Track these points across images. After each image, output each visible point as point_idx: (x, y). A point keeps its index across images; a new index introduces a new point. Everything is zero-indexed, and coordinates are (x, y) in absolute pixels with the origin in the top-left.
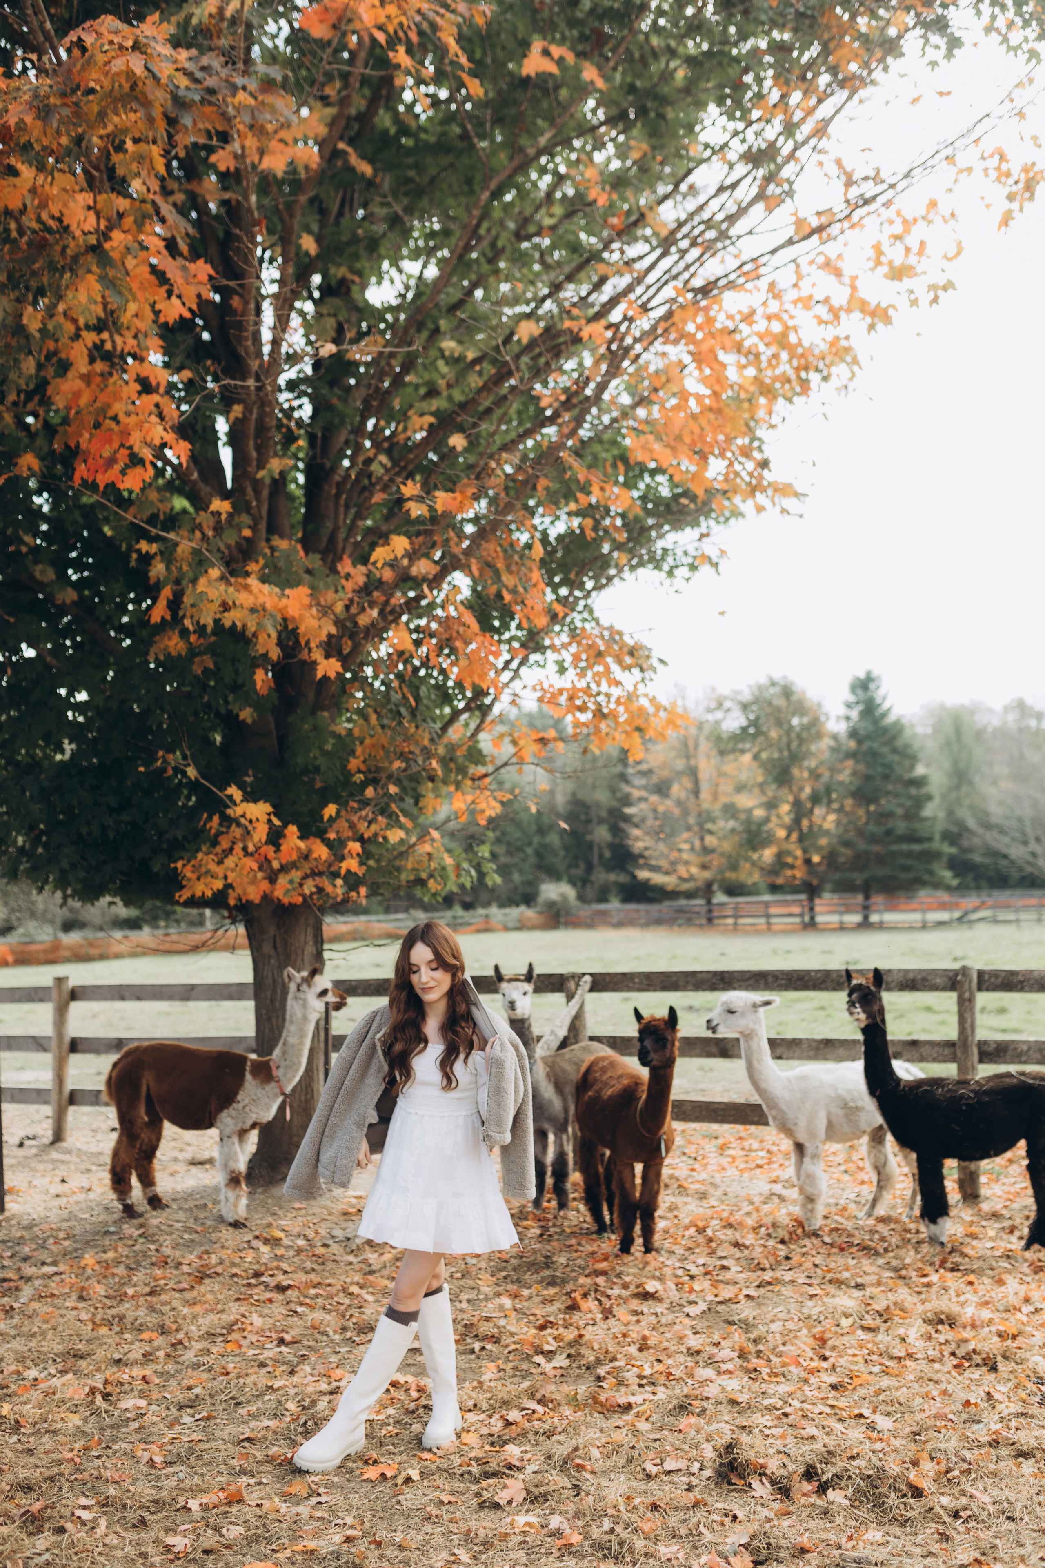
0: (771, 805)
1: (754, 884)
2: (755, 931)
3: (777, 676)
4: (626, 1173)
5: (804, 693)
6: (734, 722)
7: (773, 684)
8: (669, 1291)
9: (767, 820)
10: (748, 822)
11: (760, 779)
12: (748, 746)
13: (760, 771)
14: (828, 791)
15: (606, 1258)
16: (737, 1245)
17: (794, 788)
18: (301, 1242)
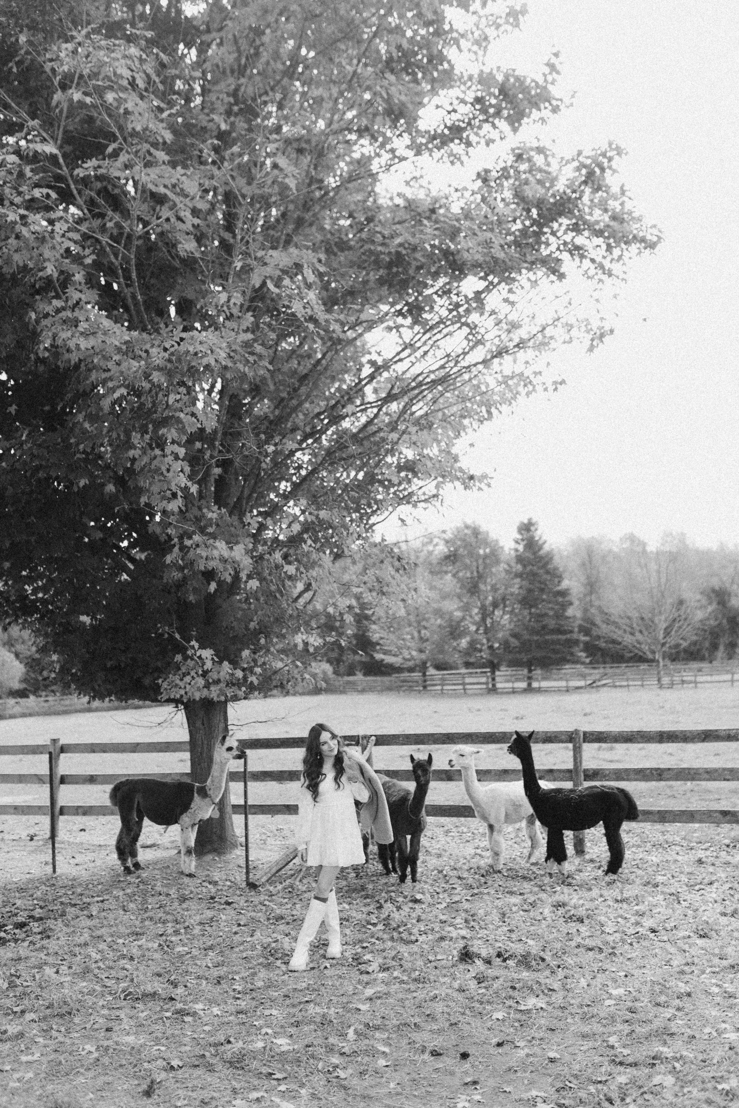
0: (466, 609)
1: (454, 661)
4: (402, 841)
5: (488, 533)
6: (440, 552)
7: (467, 527)
9: (463, 619)
10: (451, 620)
11: (458, 591)
12: (450, 568)
13: (459, 585)
14: (504, 599)
15: (393, 885)
16: (459, 878)
17: (482, 597)
18: (228, 883)
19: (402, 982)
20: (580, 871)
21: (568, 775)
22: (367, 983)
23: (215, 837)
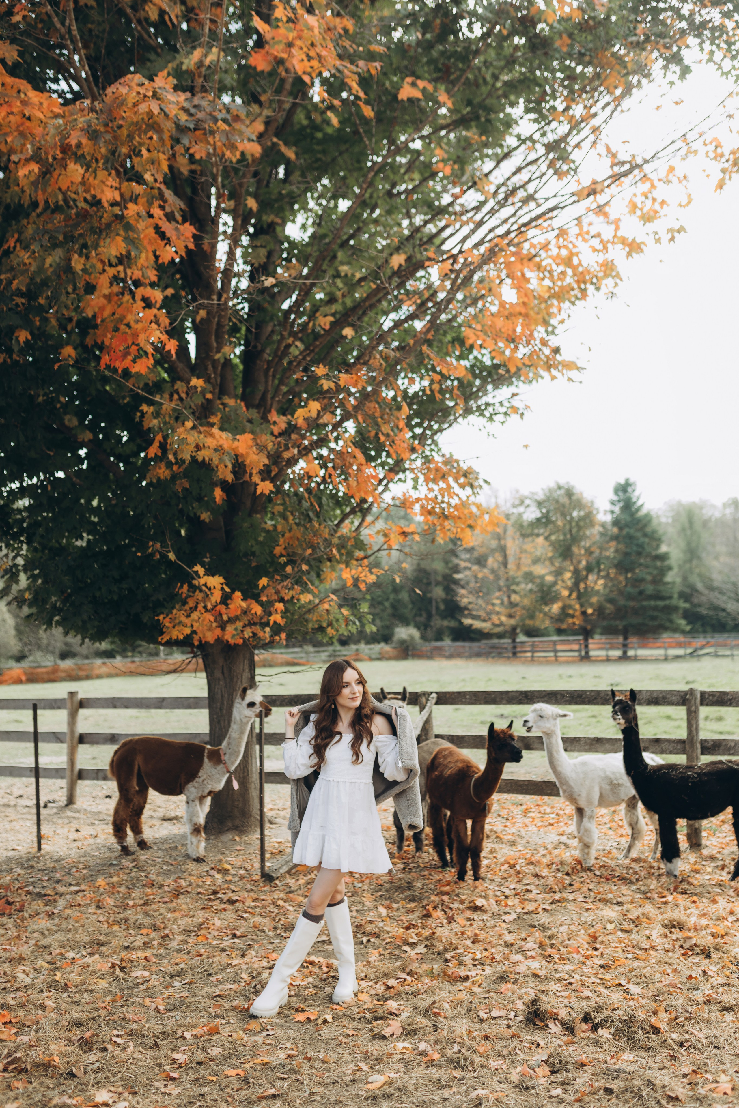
0: (558, 573)
1: (546, 629)
2: (546, 662)
3: (562, 482)
4: (461, 826)
5: (581, 494)
6: (532, 514)
7: (559, 488)
8: (492, 905)
9: (555, 583)
10: (542, 585)
11: (550, 554)
12: (542, 531)
13: (551, 548)
14: (598, 563)
15: (448, 884)
16: (536, 876)
17: (575, 561)
18: (242, 872)
20: (697, 872)
21: (679, 746)
23: (236, 813)
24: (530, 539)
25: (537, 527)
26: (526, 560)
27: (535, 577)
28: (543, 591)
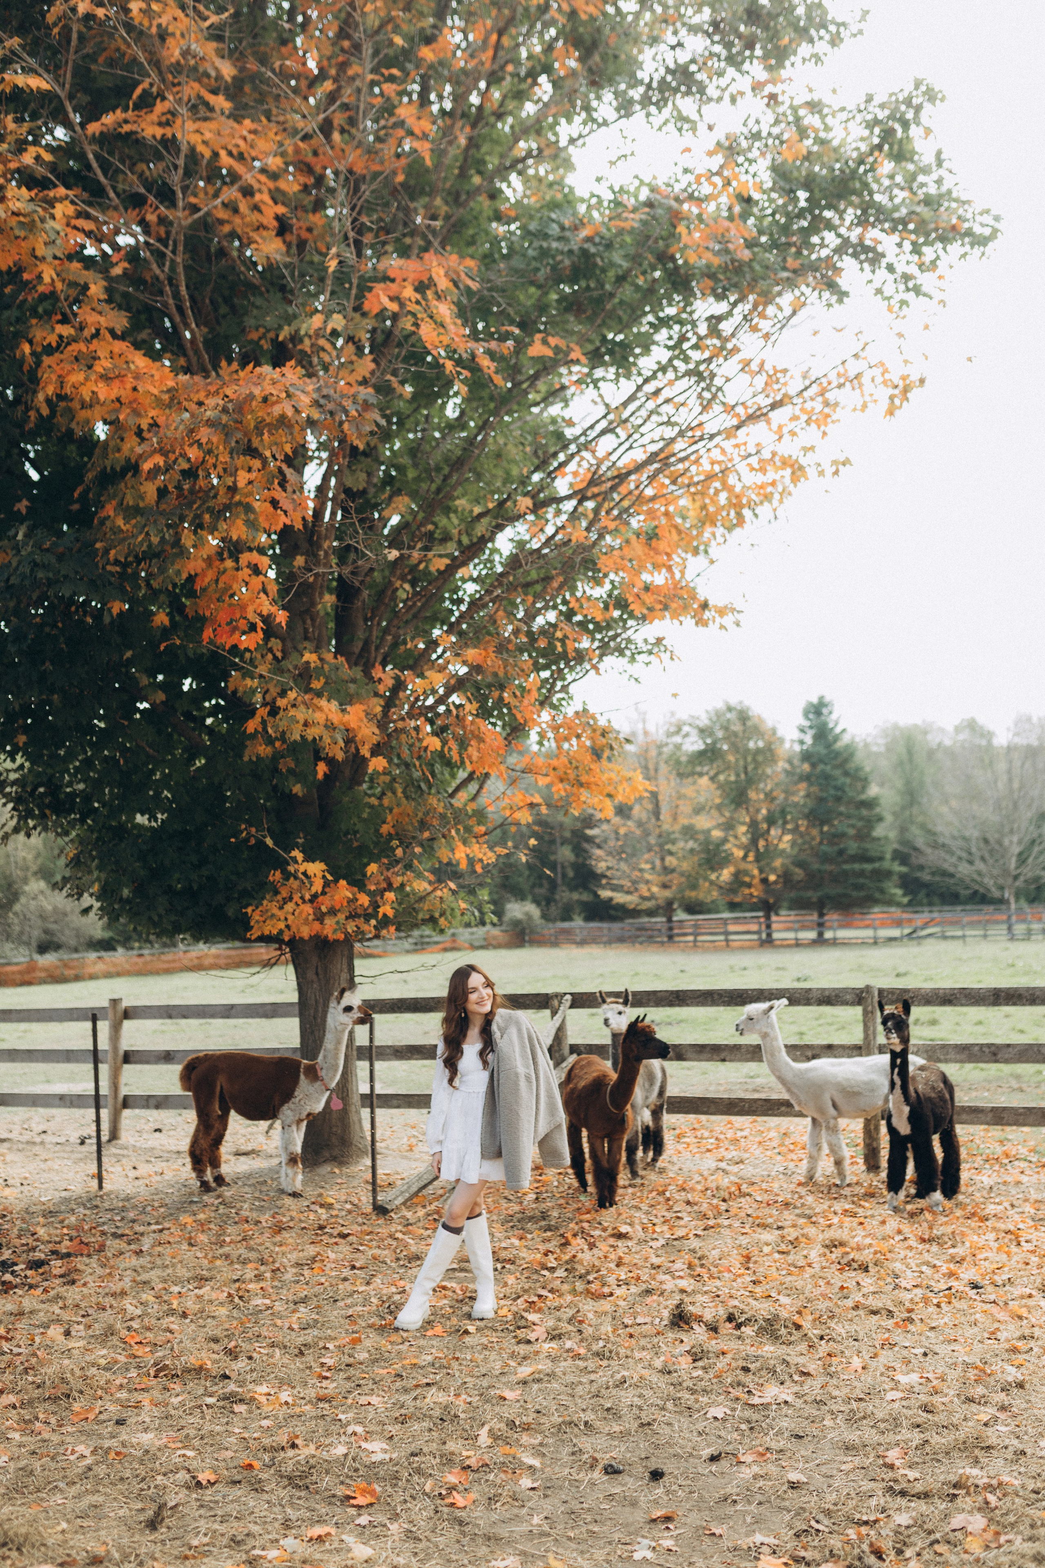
0: (729, 826)
1: (713, 902)
2: (715, 949)
3: (733, 702)
4: (598, 1144)
5: (760, 717)
6: (693, 744)
7: (730, 709)
8: (637, 1232)
9: (725, 840)
10: (707, 842)
11: (718, 801)
12: (706, 769)
13: (719, 792)
14: (783, 812)
15: (589, 1211)
16: (689, 1203)
18: (348, 1206)
19: (578, 1357)
22: (525, 1358)
23: (334, 1140)
24: (690, 780)
25: (700, 764)
26: (685, 808)
27: (696, 833)
28: (708, 851)
